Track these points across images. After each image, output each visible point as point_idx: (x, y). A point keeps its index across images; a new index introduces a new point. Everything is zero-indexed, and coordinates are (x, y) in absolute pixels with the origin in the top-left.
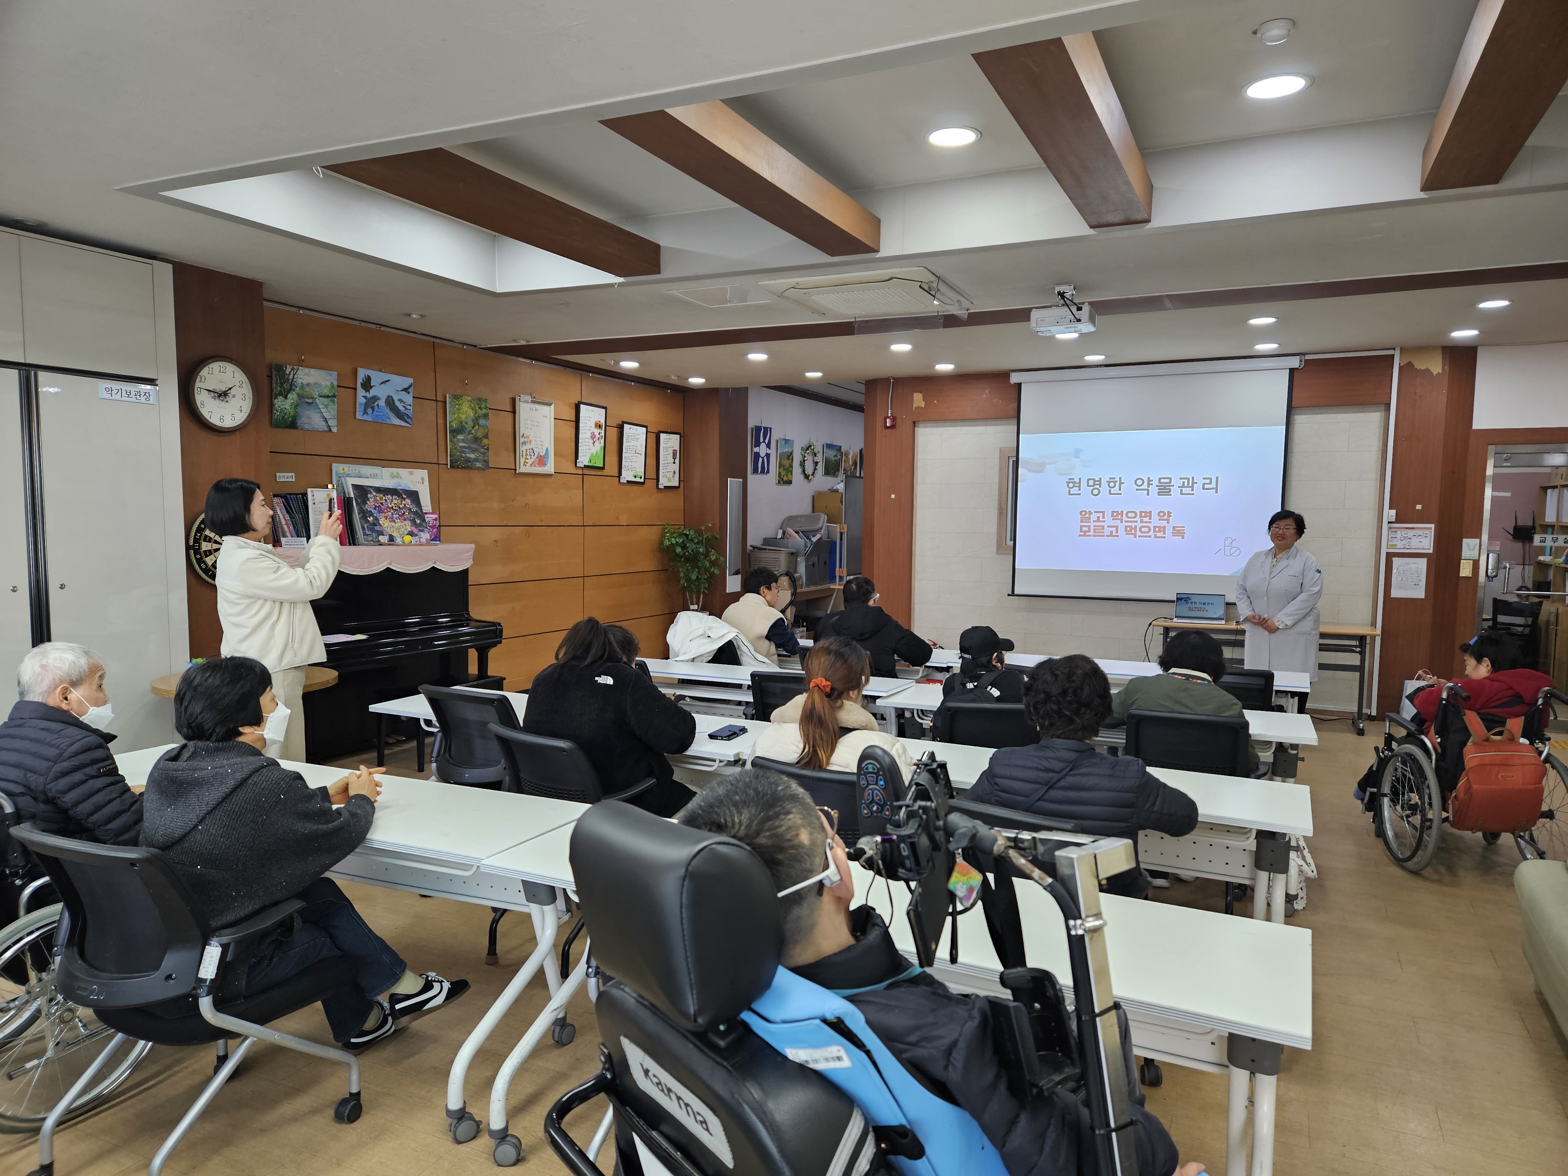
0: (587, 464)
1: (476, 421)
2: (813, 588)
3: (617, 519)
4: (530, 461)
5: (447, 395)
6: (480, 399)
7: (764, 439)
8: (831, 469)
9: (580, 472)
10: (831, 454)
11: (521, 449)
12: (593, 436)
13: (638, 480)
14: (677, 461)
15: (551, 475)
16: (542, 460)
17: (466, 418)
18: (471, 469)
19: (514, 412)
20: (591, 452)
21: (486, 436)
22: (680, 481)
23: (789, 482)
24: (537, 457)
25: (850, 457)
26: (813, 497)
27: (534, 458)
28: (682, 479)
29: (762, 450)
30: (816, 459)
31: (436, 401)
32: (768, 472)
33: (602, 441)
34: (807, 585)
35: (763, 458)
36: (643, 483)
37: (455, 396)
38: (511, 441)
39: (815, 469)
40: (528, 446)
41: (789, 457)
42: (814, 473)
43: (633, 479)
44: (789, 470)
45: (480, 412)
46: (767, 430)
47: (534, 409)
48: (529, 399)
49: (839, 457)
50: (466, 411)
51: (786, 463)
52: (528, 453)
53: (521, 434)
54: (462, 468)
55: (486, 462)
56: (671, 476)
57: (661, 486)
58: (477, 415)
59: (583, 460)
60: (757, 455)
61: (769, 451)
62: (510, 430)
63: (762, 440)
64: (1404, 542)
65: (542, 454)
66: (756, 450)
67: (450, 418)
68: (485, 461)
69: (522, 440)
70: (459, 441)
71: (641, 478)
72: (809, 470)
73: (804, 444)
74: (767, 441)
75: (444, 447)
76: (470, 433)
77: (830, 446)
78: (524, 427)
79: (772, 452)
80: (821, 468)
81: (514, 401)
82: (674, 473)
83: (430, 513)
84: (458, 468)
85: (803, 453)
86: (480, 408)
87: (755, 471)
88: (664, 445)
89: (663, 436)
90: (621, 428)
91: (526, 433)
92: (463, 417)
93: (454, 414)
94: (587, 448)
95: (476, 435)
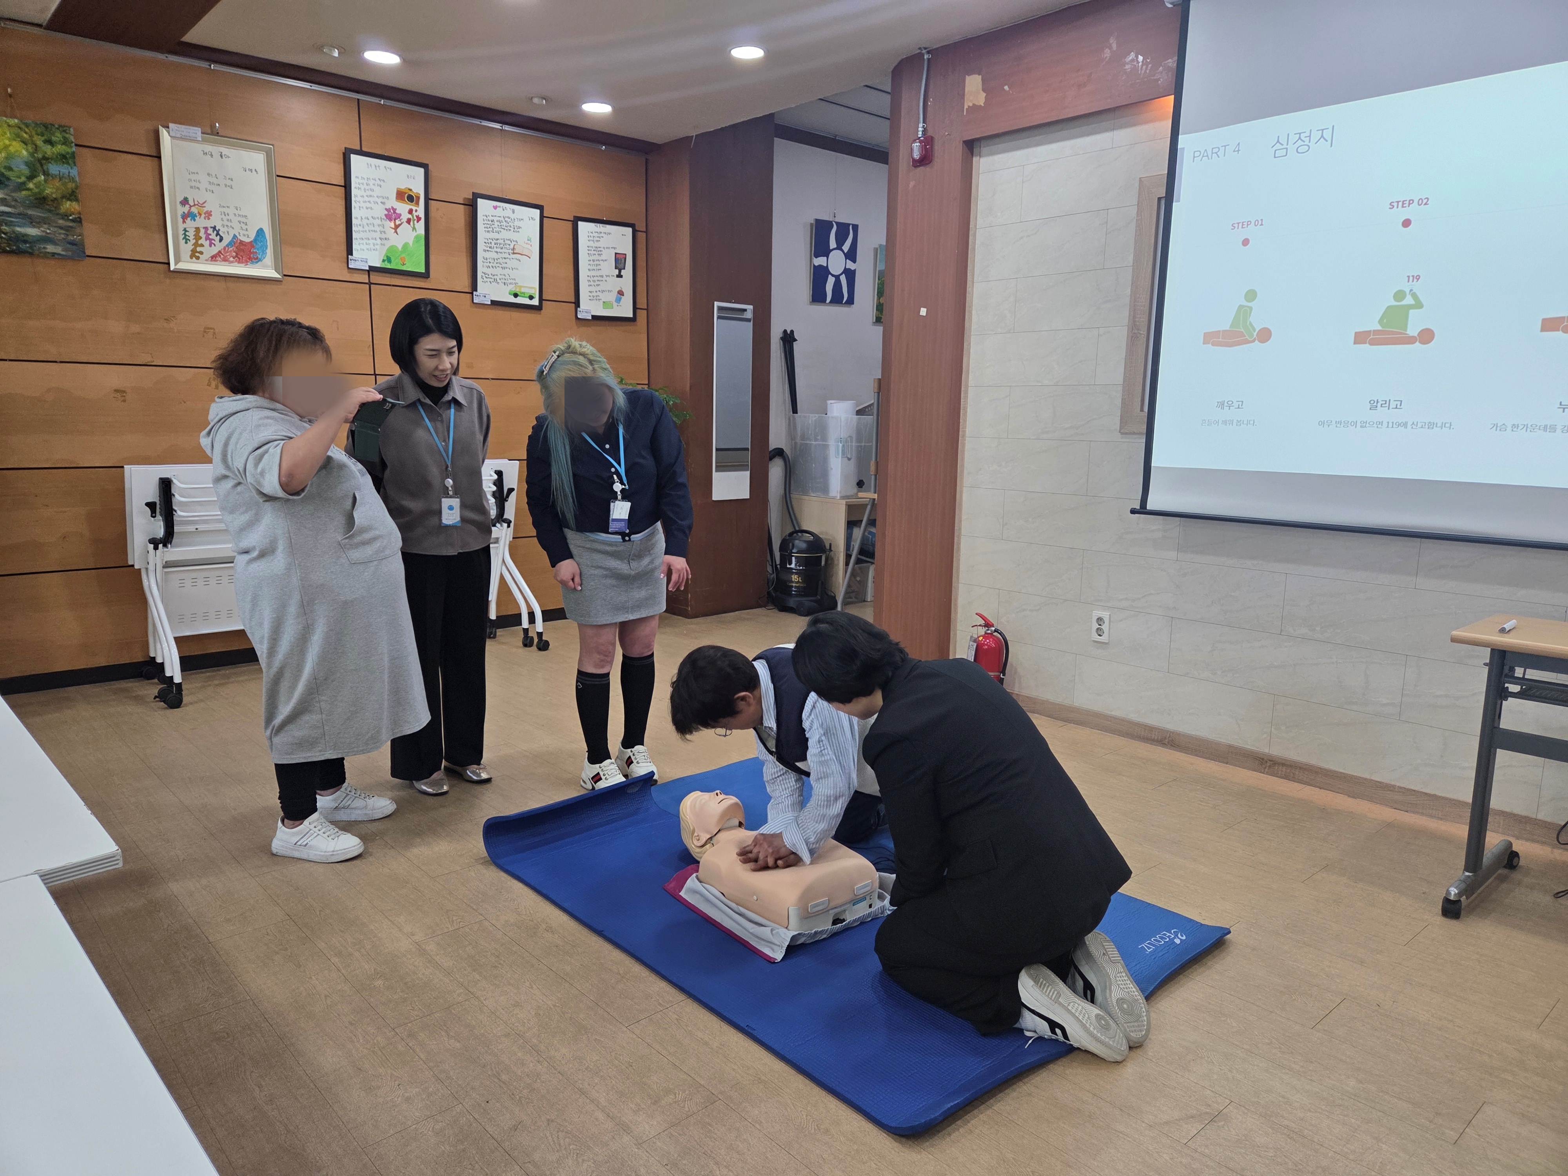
0: (377, 264)
1: (38, 164)
4: (210, 252)
6: (46, 126)
7: (838, 241)
9: (360, 277)
11: (182, 226)
12: (393, 215)
13: (524, 301)
14: (627, 273)
16: (242, 252)
18: (31, 254)
19: (156, 156)
20: (388, 244)
21: (72, 196)
22: (635, 308)
24: (229, 246)
27: (221, 246)
28: (640, 306)
32: (851, 301)
33: (421, 226)
35: (835, 275)
36: (539, 308)
38: (152, 209)
40: (202, 222)
43: (512, 300)
45: (49, 150)
46: (847, 229)
47: (214, 154)
48: (190, 131)
52: (201, 235)
53: (179, 199)
54: (8, 253)
55: (76, 245)
56: (613, 299)
57: (585, 316)
58: (40, 155)
59: (371, 257)
61: (851, 266)
62: (149, 187)
63: (833, 244)
65: (244, 240)
66: (820, 262)
68: (72, 243)
69: (181, 209)
71: (531, 298)
74: (843, 246)
76: (21, 187)
78: (183, 186)
79: (860, 267)
82: (621, 293)
86: (48, 142)
87: (819, 299)
88: (590, 244)
89: (585, 227)
90: (471, 206)
91: (196, 196)
94: (377, 235)
95: (39, 193)
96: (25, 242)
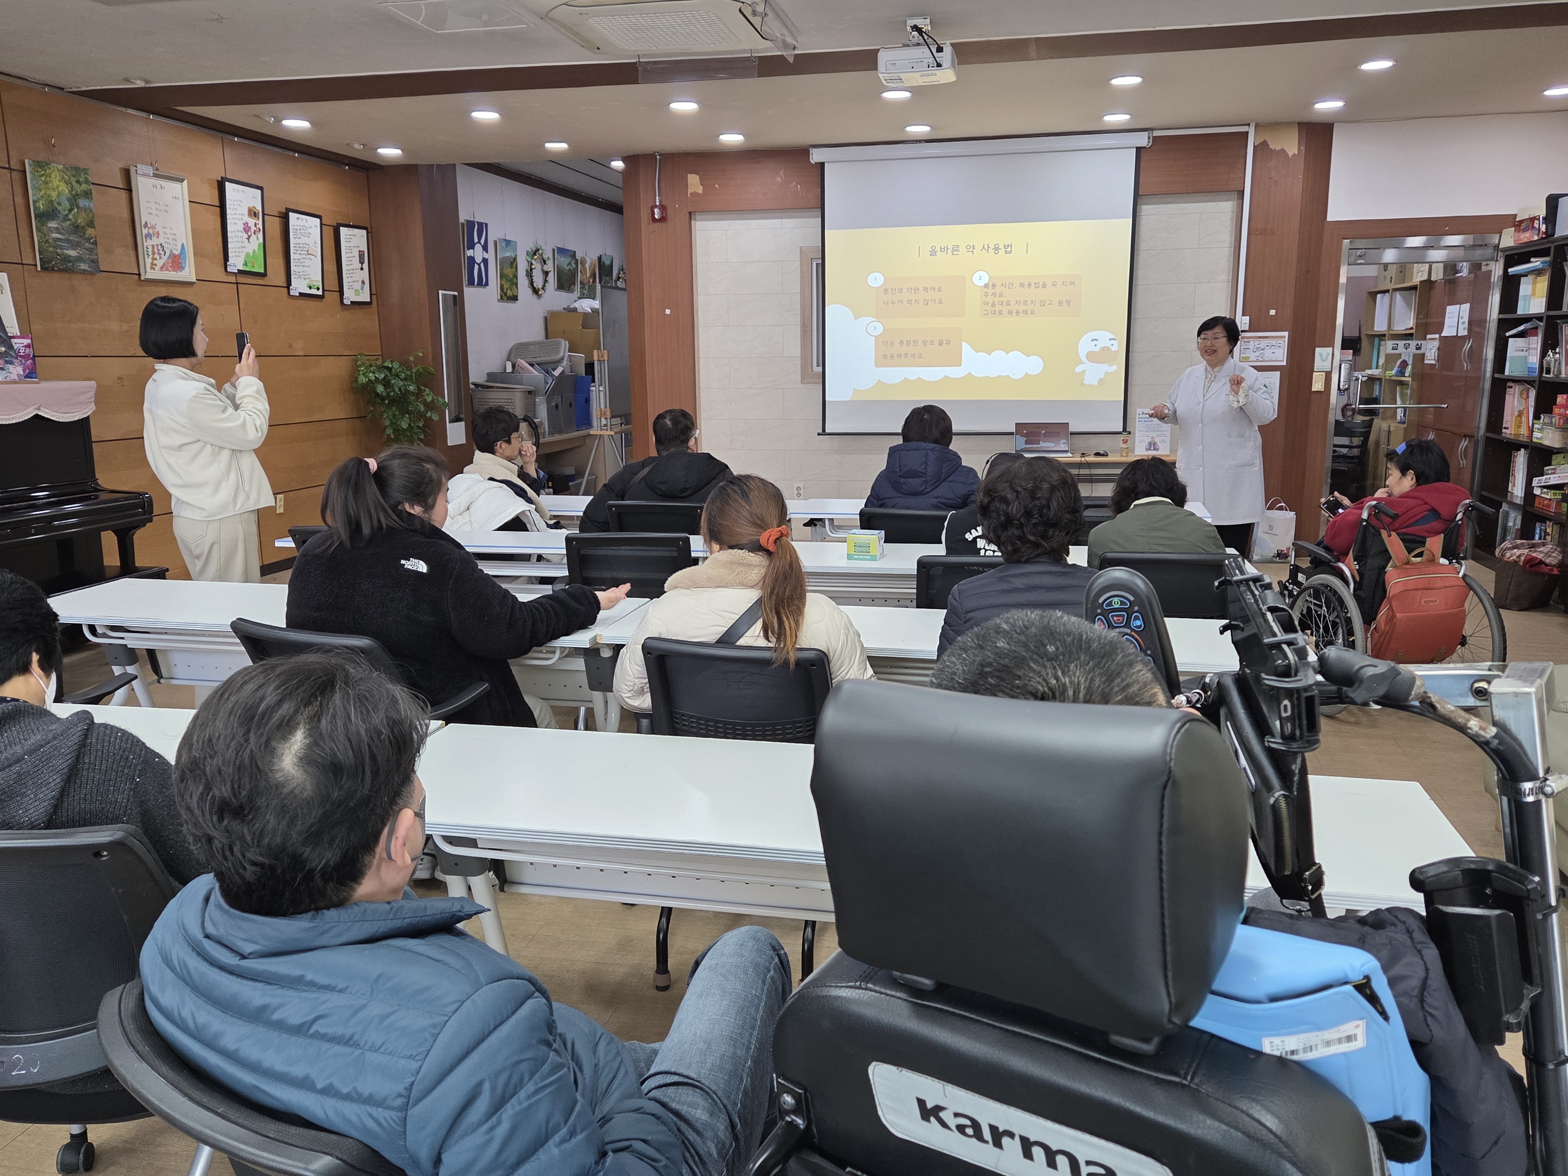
0: (241, 268)
1: (74, 200)
2: (558, 437)
3: (290, 346)
4: (159, 263)
5: (26, 161)
6: (77, 169)
7: (480, 238)
8: (565, 282)
9: (232, 279)
10: (564, 261)
11: (145, 244)
12: (247, 229)
13: (314, 292)
14: (366, 266)
15: (192, 284)
16: (176, 262)
17: (59, 195)
18: (72, 271)
19: (129, 190)
20: (245, 251)
21: (91, 224)
22: (371, 294)
23: (515, 298)
24: (169, 257)
25: (587, 266)
26: (546, 319)
27: (165, 258)
28: (373, 292)
29: (478, 253)
30: (546, 268)
31: (9, 169)
32: (487, 284)
33: (261, 235)
34: (551, 433)
35: (479, 265)
36: (321, 297)
37: (38, 162)
38: (128, 232)
39: (546, 281)
40: (155, 241)
41: (512, 264)
42: (544, 286)
43: (308, 291)
44: (514, 283)
45: (79, 189)
46: (482, 227)
47: (159, 187)
48: (150, 171)
49: (574, 266)
50: (58, 186)
51: (509, 272)
52: (156, 251)
53: (143, 223)
54: (60, 271)
55: (95, 262)
56: (359, 288)
57: (347, 302)
58: (74, 193)
59: (236, 262)
60: (472, 260)
61: (486, 256)
62: (126, 214)
63: (476, 240)
64: (1257, 354)
65: (177, 253)
66: (470, 253)
67: (34, 195)
68: (93, 261)
69: (145, 231)
70: (50, 229)
71: (318, 289)
72: (538, 282)
73: (531, 247)
74: (482, 242)
75: (28, 239)
76: (66, 219)
77: (562, 251)
78: (145, 213)
79: (490, 256)
80: (551, 278)
81: (127, 174)
82: (363, 282)
83: (19, 337)
84: (53, 270)
85: (529, 259)
86: (78, 182)
87: (471, 283)
88: (346, 244)
89: (343, 231)
90: (284, 218)
91: (151, 221)
92: (54, 194)
93: (40, 190)
94: (240, 245)
95: (75, 222)
96: (70, 261)
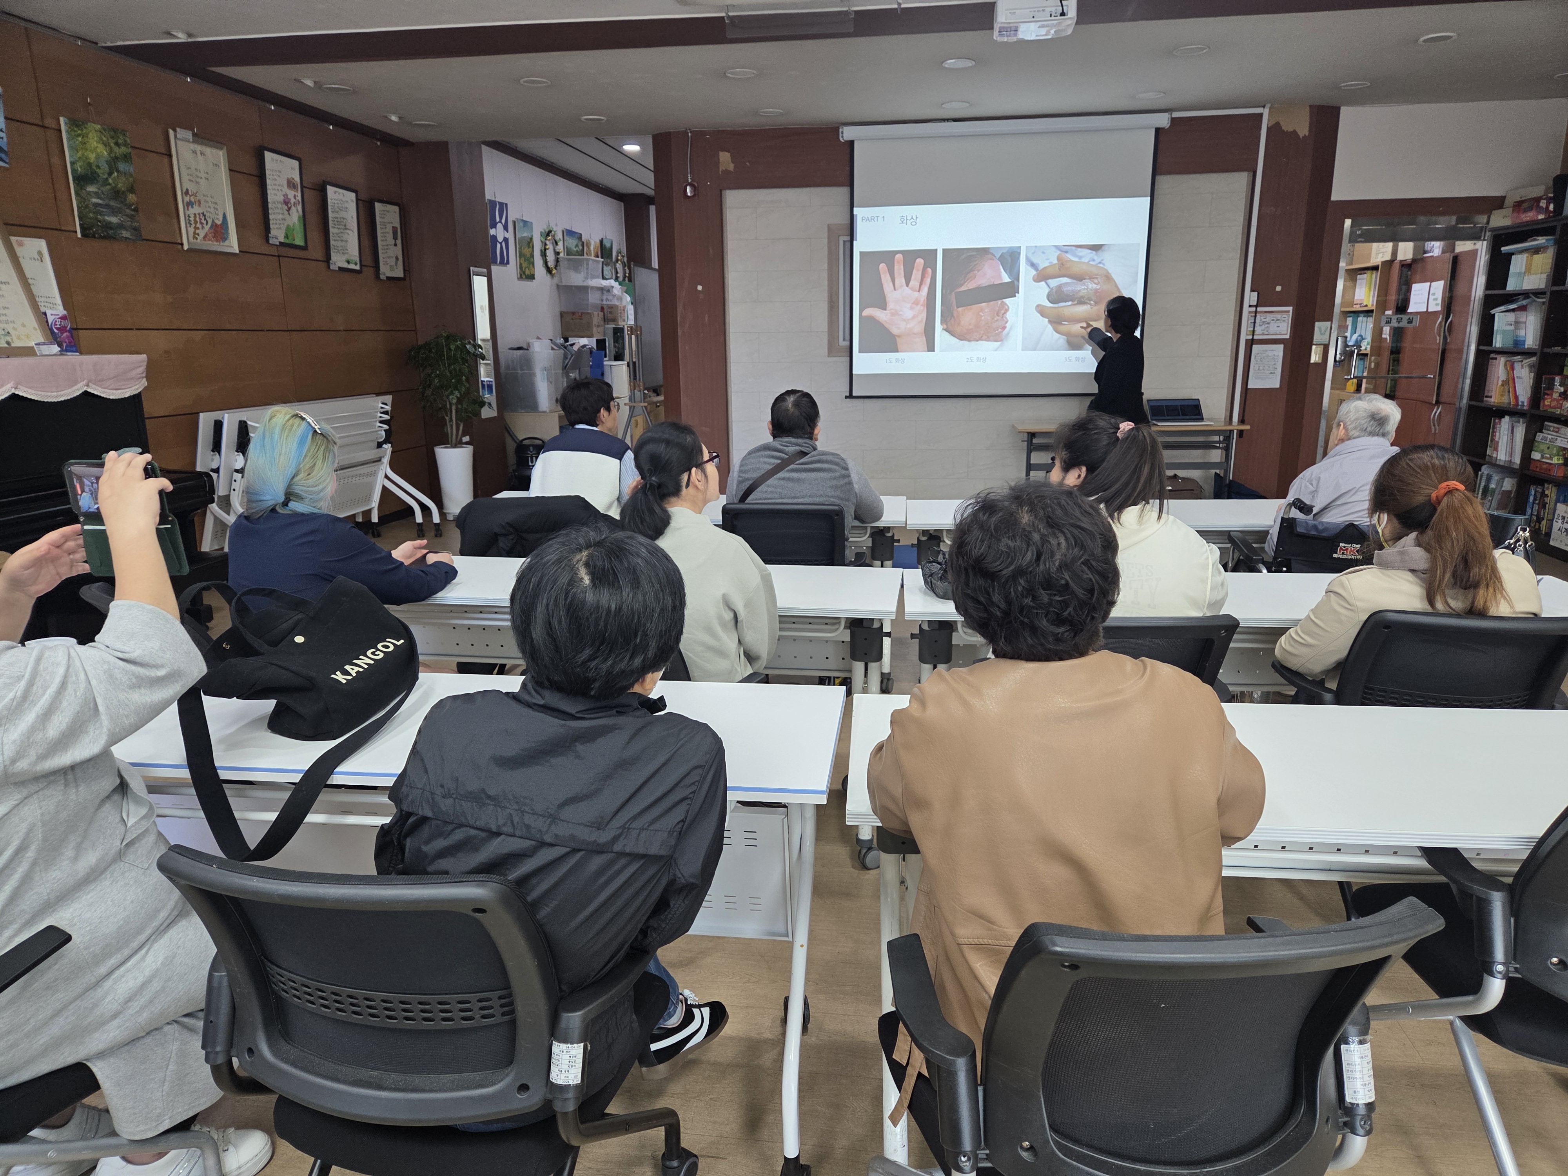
0: (282, 240)
1: (113, 162)
4: (202, 233)
5: (61, 119)
6: (115, 131)
7: (501, 217)
9: (274, 251)
10: (572, 243)
11: (186, 212)
12: (286, 201)
13: (352, 266)
14: (399, 242)
15: (235, 256)
16: (219, 232)
17: (97, 157)
18: (115, 240)
19: (168, 155)
20: (286, 223)
21: (132, 189)
23: (532, 277)
24: (211, 227)
25: (592, 248)
26: (560, 299)
27: (207, 228)
28: (406, 268)
29: (499, 233)
30: (557, 249)
31: (43, 126)
32: (508, 263)
33: (300, 208)
35: (501, 243)
36: (359, 272)
37: (74, 121)
38: (169, 198)
40: (197, 210)
41: (528, 244)
42: (556, 266)
43: (346, 265)
44: (531, 262)
45: (118, 151)
46: (503, 206)
47: (199, 153)
48: (188, 135)
49: (581, 248)
50: (96, 148)
51: (526, 251)
52: (198, 219)
53: (184, 190)
54: (101, 237)
55: (137, 230)
56: (393, 263)
57: (382, 277)
58: (113, 155)
60: (494, 238)
61: (507, 235)
62: (166, 182)
63: (498, 220)
64: (1263, 327)
65: (218, 222)
66: (492, 232)
67: (71, 156)
69: (186, 198)
70: (89, 193)
71: (356, 264)
72: (551, 262)
73: (544, 228)
75: (67, 203)
76: (106, 182)
77: (570, 233)
78: (186, 179)
81: (165, 137)
82: (397, 258)
84: (94, 237)
86: (117, 144)
87: (494, 261)
88: (381, 220)
89: (378, 206)
90: (322, 191)
91: (191, 189)
92: (92, 157)
93: (77, 151)
94: (281, 216)
95: (116, 187)
96: (111, 228)
